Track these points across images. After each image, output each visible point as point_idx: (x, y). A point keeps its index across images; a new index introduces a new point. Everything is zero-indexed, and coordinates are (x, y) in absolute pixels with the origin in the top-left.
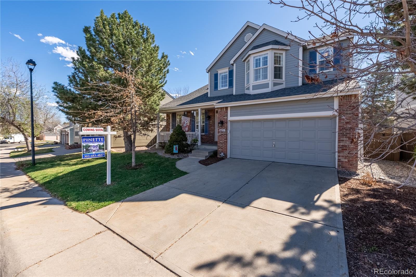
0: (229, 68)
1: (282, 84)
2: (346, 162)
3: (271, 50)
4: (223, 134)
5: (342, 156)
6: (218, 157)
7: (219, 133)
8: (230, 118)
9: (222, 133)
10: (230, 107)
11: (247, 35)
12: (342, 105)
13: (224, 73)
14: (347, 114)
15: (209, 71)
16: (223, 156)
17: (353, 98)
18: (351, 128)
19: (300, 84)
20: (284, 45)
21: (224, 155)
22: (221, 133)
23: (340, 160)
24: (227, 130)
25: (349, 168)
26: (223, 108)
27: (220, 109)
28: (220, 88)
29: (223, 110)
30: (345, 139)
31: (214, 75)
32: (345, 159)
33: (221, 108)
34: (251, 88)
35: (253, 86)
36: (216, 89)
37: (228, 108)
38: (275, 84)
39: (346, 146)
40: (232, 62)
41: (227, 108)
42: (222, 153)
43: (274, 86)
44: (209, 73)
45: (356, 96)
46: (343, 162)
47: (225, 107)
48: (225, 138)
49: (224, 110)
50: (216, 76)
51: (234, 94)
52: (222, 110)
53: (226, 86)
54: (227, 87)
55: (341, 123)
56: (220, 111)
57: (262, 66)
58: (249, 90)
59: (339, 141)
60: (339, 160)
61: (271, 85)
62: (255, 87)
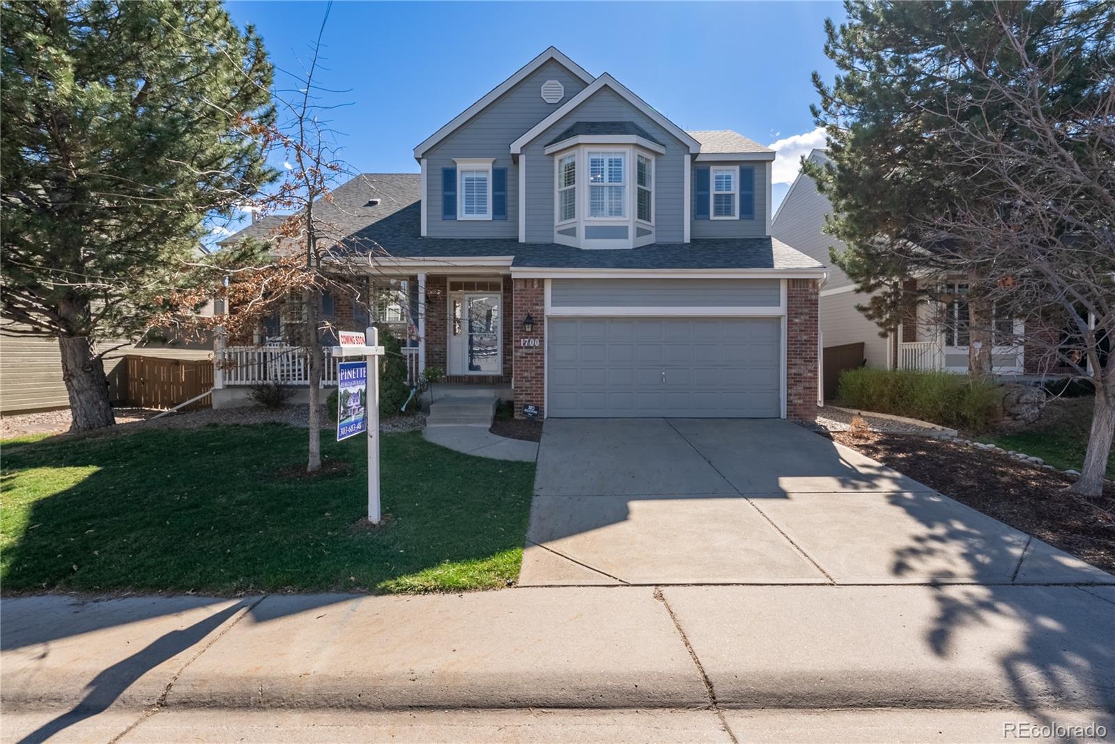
0: (494, 163)
1: (650, 232)
2: (800, 405)
3: (632, 147)
4: (531, 354)
5: (795, 395)
6: (516, 417)
7: (521, 350)
8: (550, 310)
9: (531, 351)
10: (552, 279)
11: (548, 82)
12: (794, 297)
13: (477, 171)
14: (801, 314)
15: (426, 155)
16: (534, 415)
17: (810, 285)
18: (809, 341)
19: (687, 240)
20: (653, 140)
21: (536, 412)
22: (524, 350)
23: (791, 401)
24: (542, 341)
25: (806, 415)
26: (533, 280)
27: (523, 283)
28: (462, 215)
29: (533, 287)
30: (798, 361)
31: (440, 172)
32: (799, 398)
33: (525, 280)
34: (581, 232)
35: (586, 227)
36: (449, 217)
37: (546, 282)
38: (641, 232)
39: (801, 374)
40: (515, 148)
41: (541, 282)
42: (530, 407)
43: (638, 236)
44: (424, 161)
45: (814, 281)
46: (795, 405)
47: (539, 279)
48: (539, 364)
49: (536, 286)
50: (449, 177)
51: (522, 239)
52: (529, 285)
53: (484, 211)
54: (488, 216)
55: (793, 331)
56: (523, 287)
57: (608, 180)
58: (575, 236)
59: (789, 366)
60: (789, 403)
61: (631, 232)
62: (592, 232)
